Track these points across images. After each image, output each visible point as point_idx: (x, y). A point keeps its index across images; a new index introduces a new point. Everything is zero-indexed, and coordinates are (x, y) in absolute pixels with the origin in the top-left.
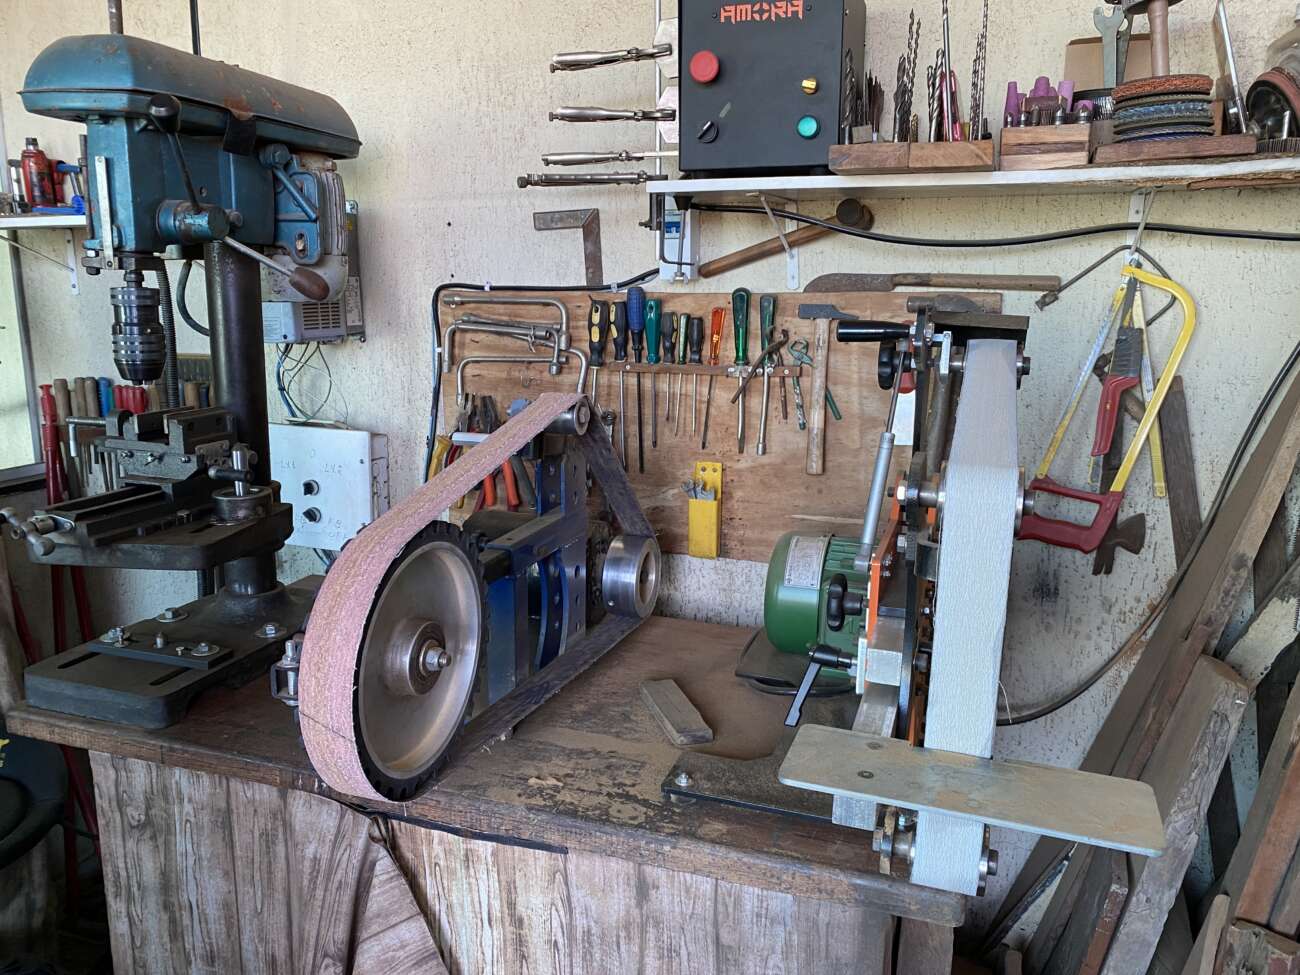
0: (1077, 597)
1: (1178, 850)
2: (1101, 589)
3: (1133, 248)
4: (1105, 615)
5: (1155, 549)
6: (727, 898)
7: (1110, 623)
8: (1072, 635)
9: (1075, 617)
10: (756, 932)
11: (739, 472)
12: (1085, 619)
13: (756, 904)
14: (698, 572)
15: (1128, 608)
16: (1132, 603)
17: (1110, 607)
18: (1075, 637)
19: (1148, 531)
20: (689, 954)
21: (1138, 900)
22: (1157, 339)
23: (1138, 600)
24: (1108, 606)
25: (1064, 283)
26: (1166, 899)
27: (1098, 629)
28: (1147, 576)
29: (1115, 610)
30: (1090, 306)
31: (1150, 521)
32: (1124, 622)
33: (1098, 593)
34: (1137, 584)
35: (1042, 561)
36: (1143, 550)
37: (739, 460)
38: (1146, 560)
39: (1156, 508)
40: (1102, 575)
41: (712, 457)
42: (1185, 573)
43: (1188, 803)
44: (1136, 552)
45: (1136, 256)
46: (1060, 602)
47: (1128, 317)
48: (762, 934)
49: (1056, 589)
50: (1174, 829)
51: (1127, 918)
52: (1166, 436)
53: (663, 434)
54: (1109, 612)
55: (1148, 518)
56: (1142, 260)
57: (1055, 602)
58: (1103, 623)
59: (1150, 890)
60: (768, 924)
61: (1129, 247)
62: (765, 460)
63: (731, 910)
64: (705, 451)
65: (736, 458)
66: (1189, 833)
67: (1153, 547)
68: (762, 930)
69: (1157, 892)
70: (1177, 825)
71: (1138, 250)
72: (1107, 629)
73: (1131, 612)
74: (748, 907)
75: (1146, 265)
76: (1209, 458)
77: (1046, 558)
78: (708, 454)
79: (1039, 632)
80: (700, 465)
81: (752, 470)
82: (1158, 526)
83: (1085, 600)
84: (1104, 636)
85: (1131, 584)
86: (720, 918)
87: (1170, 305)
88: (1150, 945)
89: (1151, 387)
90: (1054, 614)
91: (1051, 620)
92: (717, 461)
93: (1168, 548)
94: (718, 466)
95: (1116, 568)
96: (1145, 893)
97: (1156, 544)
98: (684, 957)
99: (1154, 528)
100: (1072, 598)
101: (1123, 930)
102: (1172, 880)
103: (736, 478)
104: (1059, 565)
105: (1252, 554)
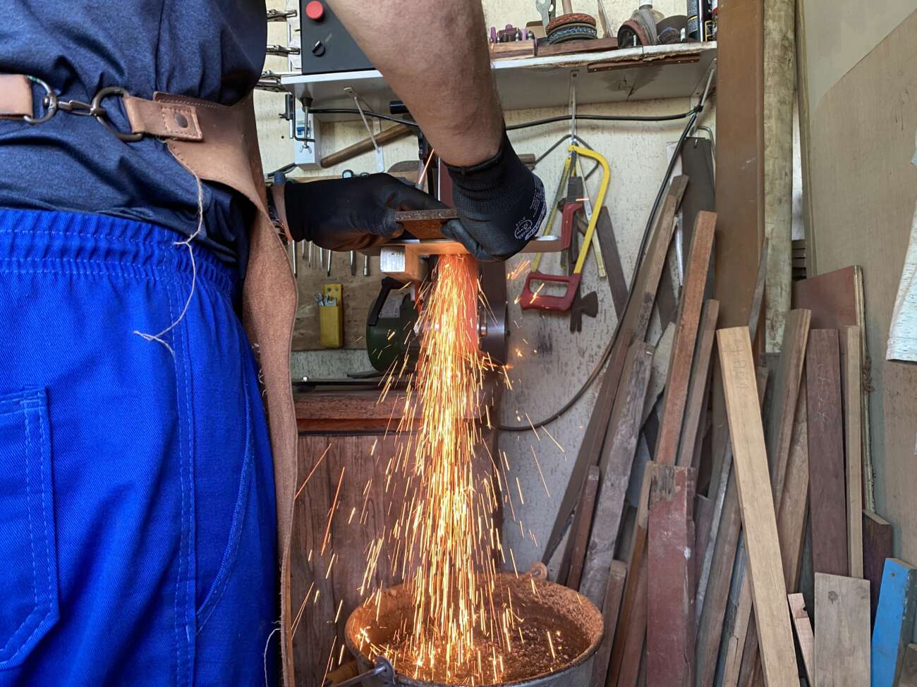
0: (564, 349)
1: (626, 449)
2: (577, 343)
3: (572, 136)
4: (581, 358)
5: (605, 313)
6: (335, 451)
7: (585, 363)
8: (563, 374)
9: (564, 363)
10: (355, 471)
11: (353, 290)
12: (569, 363)
13: (354, 450)
14: (328, 363)
15: (593, 353)
16: (595, 349)
17: (584, 353)
18: (566, 375)
19: (600, 303)
20: (311, 500)
21: (606, 486)
22: (591, 185)
23: (599, 347)
24: (582, 353)
25: (537, 159)
26: (623, 484)
27: (578, 368)
28: (602, 331)
29: (587, 355)
30: (553, 171)
31: (600, 297)
32: (593, 361)
33: (575, 345)
34: (598, 336)
35: (541, 329)
36: (598, 315)
37: (352, 282)
38: (600, 321)
39: (603, 288)
40: (576, 333)
41: (334, 281)
42: (623, 320)
43: (628, 418)
44: (594, 316)
45: (575, 140)
46: (554, 353)
47: (573, 172)
48: (359, 471)
49: (551, 346)
50: (622, 435)
51: (602, 499)
52: (603, 241)
53: (301, 268)
54: (583, 356)
55: (598, 295)
56: (578, 142)
57: (551, 354)
58: (581, 364)
59: (613, 479)
60: (363, 463)
61: (569, 136)
62: (369, 280)
63: (338, 458)
64: (330, 277)
65: (350, 280)
66: (630, 438)
67: (603, 312)
68: (359, 468)
69: (617, 479)
70: (623, 432)
71: (575, 137)
72: (583, 367)
73: (596, 354)
74: (349, 454)
75: (581, 145)
76: (628, 255)
77: (543, 327)
78: (331, 280)
79: (543, 375)
80: (327, 286)
81: (361, 287)
82: (605, 300)
83: (568, 351)
84: (582, 372)
85: (594, 337)
86: (331, 465)
87: (596, 167)
88: (617, 516)
89: (591, 212)
90: (551, 362)
91: (550, 366)
92: (338, 283)
93: (612, 312)
94: (339, 286)
95: (583, 327)
96: (610, 480)
97: (605, 310)
98: (308, 504)
99: (602, 301)
100: (561, 350)
101: (600, 507)
102: (625, 470)
103: (351, 294)
104: (551, 330)
105: (654, 293)
